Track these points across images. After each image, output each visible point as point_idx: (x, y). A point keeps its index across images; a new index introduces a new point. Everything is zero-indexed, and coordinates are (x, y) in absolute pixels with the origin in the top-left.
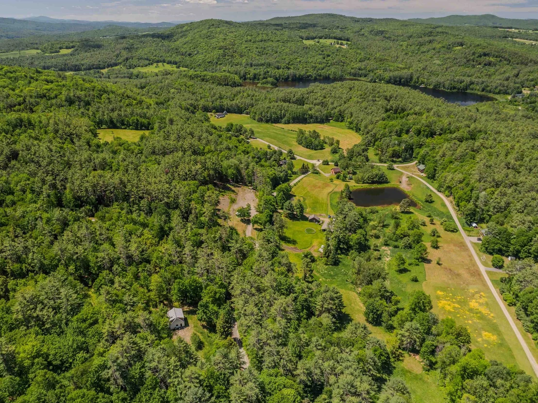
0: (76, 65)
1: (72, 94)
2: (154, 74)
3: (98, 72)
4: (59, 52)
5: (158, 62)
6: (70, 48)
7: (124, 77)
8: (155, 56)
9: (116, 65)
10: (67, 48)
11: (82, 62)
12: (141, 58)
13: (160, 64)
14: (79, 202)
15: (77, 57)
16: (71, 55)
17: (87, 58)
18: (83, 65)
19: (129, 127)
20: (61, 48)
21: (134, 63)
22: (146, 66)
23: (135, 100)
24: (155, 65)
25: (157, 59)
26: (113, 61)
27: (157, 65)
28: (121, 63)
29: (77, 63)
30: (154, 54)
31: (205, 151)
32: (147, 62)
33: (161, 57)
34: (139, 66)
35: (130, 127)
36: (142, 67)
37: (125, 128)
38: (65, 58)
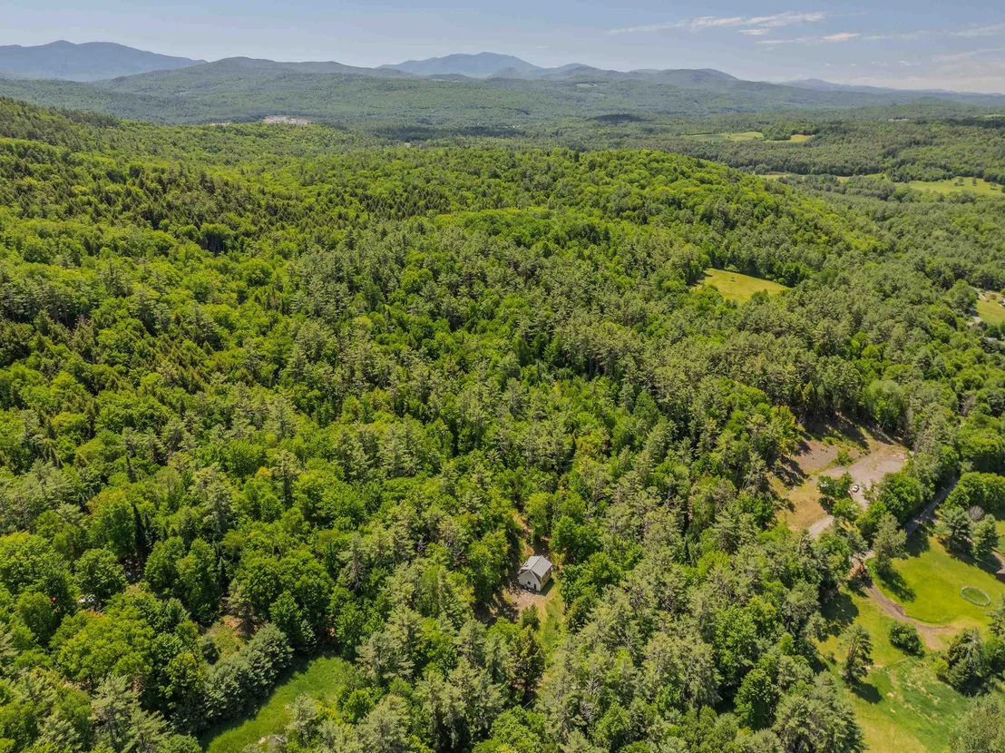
0: (803, 164)
1: (716, 206)
2: (936, 197)
3: (831, 180)
4: (789, 138)
5: (967, 174)
6: (809, 134)
7: (873, 195)
8: (966, 163)
9: (875, 171)
10: (805, 133)
11: (816, 160)
12: (932, 165)
13: (969, 181)
14: (562, 359)
15: (814, 150)
16: (805, 145)
17: (829, 153)
18: (814, 165)
19: (778, 278)
20: (794, 133)
21: (914, 174)
22: (937, 180)
23: (826, 235)
24: (956, 180)
25: (967, 168)
26: (873, 164)
27: (961, 181)
28: (885, 169)
29: (806, 161)
30: (965, 159)
31: (863, 353)
32: (942, 172)
33: (978, 165)
34: (920, 179)
35: (781, 279)
36: (927, 180)
37: (771, 280)
38: (791, 150)
